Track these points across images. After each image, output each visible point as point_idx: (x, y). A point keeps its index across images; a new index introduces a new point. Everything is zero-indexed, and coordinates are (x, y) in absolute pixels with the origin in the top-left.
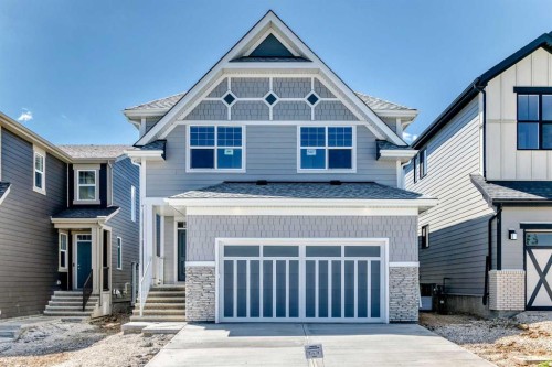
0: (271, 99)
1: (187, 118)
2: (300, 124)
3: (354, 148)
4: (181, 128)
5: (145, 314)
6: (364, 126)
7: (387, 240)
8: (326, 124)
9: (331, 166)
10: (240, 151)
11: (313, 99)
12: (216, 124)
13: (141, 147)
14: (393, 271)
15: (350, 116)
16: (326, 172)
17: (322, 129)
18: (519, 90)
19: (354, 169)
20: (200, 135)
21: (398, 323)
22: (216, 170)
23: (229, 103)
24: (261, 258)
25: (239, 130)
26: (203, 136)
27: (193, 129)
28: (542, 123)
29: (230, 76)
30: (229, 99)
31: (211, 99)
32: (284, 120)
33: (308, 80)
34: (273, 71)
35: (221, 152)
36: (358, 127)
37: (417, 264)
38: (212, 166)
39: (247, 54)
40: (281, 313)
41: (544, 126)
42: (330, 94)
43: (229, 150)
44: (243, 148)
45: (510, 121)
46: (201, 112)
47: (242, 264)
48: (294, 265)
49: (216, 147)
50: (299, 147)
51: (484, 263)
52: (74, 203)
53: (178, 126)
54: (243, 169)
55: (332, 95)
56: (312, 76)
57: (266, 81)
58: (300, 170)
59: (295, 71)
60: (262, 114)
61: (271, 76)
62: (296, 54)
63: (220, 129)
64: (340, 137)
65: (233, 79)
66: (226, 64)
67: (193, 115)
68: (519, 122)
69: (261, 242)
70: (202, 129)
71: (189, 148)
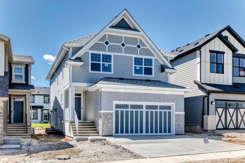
0: (123, 45)
1: (89, 49)
2: (134, 56)
3: (153, 67)
4: (87, 53)
5: (79, 133)
6: (157, 59)
7: (174, 104)
8: (144, 57)
9: (145, 74)
10: (111, 65)
11: (139, 47)
12: (102, 53)
13: (73, 60)
14: (176, 115)
15: (152, 55)
16: (143, 76)
17: (142, 59)
18: (211, 51)
19: (153, 76)
20: (95, 57)
21: (178, 135)
22: (101, 72)
23: (107, 45)
24: (129, 110)
25: (110, 56)
26: (96, 58)
27: (92, 54)
28: (217, 63)
29: (107, 33)
30: (107, 43)
31: (100, 42)
32: (128, 54)
33: (137, 39)
34: (124, 33)
35: (103, 65)
36: (155, 59)
37: (184, 113)
38: (99, 70)
39: (114, 25)
40: (137, 132)
41: (218, 65)
42: (145, 45)
43: (106, 64)
44: (112, 64)
45: (208, 62)
46: (95, 47)
47: (122, 112)
48: (142, 112)
49: (101, 63)
50: (134, 65)
51: (201, 113)
52: (12, 82)
53: (86, 52)
54: (112, 73)
55: (146, 46)
56: (138, 37)
57: (121, 37)
58: (134, 75)
59: (133, 34)
60: (120, 51)
61: (123, 35)
62: (132, 28)
63: (103, 55)
64: (148, 62)
65: (108, 35)
66: (108, 29)
67: (92, 48)
68: (211, 63)
69: (130, 103)
70: (96, 54)
71: (90, 62)
